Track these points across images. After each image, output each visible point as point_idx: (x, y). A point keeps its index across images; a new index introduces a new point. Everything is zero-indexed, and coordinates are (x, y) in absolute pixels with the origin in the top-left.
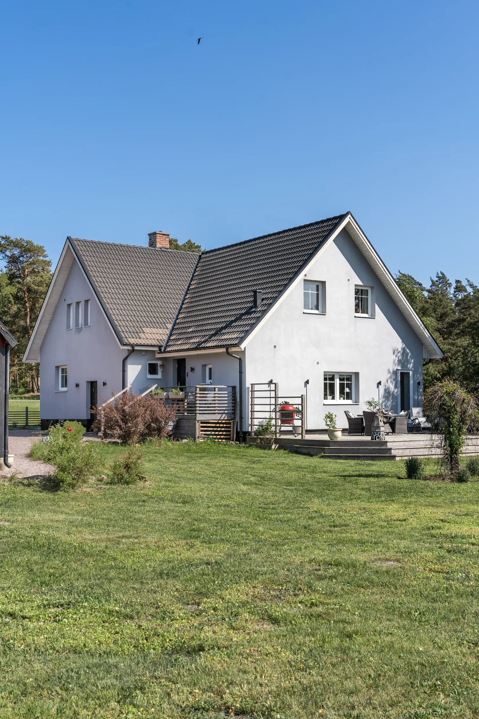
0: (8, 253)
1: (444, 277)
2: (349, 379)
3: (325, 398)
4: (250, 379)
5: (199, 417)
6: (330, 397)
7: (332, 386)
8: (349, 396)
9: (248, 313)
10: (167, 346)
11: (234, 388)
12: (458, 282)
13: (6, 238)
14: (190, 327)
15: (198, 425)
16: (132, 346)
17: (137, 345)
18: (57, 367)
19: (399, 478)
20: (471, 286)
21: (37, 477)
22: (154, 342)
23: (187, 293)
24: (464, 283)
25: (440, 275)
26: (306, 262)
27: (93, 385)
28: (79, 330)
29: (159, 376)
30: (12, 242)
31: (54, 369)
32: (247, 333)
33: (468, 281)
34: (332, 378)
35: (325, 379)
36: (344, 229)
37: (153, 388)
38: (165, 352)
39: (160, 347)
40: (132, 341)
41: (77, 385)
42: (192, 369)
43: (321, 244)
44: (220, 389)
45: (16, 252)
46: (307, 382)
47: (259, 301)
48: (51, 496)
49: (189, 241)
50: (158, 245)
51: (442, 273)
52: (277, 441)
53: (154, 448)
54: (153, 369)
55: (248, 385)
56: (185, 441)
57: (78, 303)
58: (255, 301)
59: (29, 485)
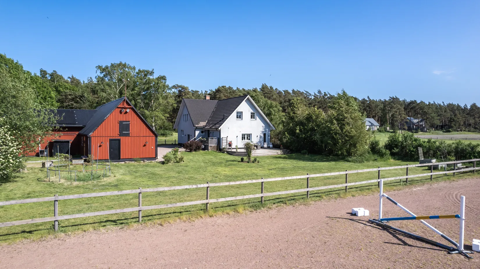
0: (178, 89)
1: (320, 91)
2: (249, 135)
3: (242, 140)
4: (222, 136)
5: (209, 145)
6: (244, 140)
7: (245, 137)
8: (249, 139)
9: (222, 120)
10: (205, 127)
11: (218, 138)
12: (325, 93)
13: (177, 85)
14: (211, 122)
15: (209, 147)
16: (196, 127)
17: (198, 127)
18: (182, 130)
19: (239, 162)
20: (329, 94)
21: (161, 161)
22: (202, 126)
23: (213, 112)
24: (327, 93)
25: (319, 91)
26: (237, 107)
27: (189, 135)
28: (186, 121)
29: (204, 134)
30: (179, 86)
31: (181, 131)
32: (221, 125)
33: (328, 93)
34: (245, 135)
35: (242, 135)
36: (248, 98)
37: (200, 138)
38: (205, 128)
39: (204, 127)
40: (196, 126)
41: (185, 135)
42: (211, 133)
43: (242, 101)
44: (215, 138)
45: (180, 89)
46: (237, 136)
47: (225, 117)
48: (162, 165)
49: (229, 86)
50: (207, 99)
51: (319, 90)
52: (226, 151)
53: (198, 153)
54: (202, 132)
55: (221, 137)
56: (206, 151)
57: (186, 115)
58: (224, 117)
59: (160, 163)
